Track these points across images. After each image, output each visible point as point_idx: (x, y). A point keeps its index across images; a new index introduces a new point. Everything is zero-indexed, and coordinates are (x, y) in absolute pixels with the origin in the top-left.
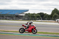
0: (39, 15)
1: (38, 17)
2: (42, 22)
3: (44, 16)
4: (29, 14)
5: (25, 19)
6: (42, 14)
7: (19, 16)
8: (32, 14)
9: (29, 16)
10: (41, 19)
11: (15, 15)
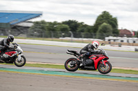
0: (67, 26)
1: (64, 30)
2: (72, 41)
3: (79, 29)
4: (43, 22)
5: (32, 35)
6: (73, 24)
7: (19, 26)
8: (50, 23)
9: (43, 28)
10: (70, 36)
11: (11, 25)
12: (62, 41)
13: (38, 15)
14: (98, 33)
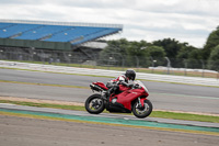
0: (161, 49)
1: (156, 55)
2: (168, 73)
3: (180, 54)
4: (123, 42)
5: (106, 63)
6: (171, 45)
7: (85, 48)
8: (135, 43)
9: (123, 51)
10: (165, 65)
11: (72, 46)
12: (153, 72)
13: (116, 30)
14: (210, 61)
